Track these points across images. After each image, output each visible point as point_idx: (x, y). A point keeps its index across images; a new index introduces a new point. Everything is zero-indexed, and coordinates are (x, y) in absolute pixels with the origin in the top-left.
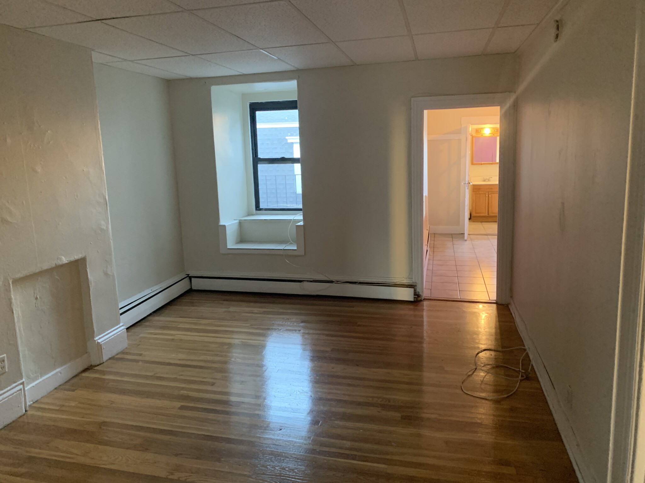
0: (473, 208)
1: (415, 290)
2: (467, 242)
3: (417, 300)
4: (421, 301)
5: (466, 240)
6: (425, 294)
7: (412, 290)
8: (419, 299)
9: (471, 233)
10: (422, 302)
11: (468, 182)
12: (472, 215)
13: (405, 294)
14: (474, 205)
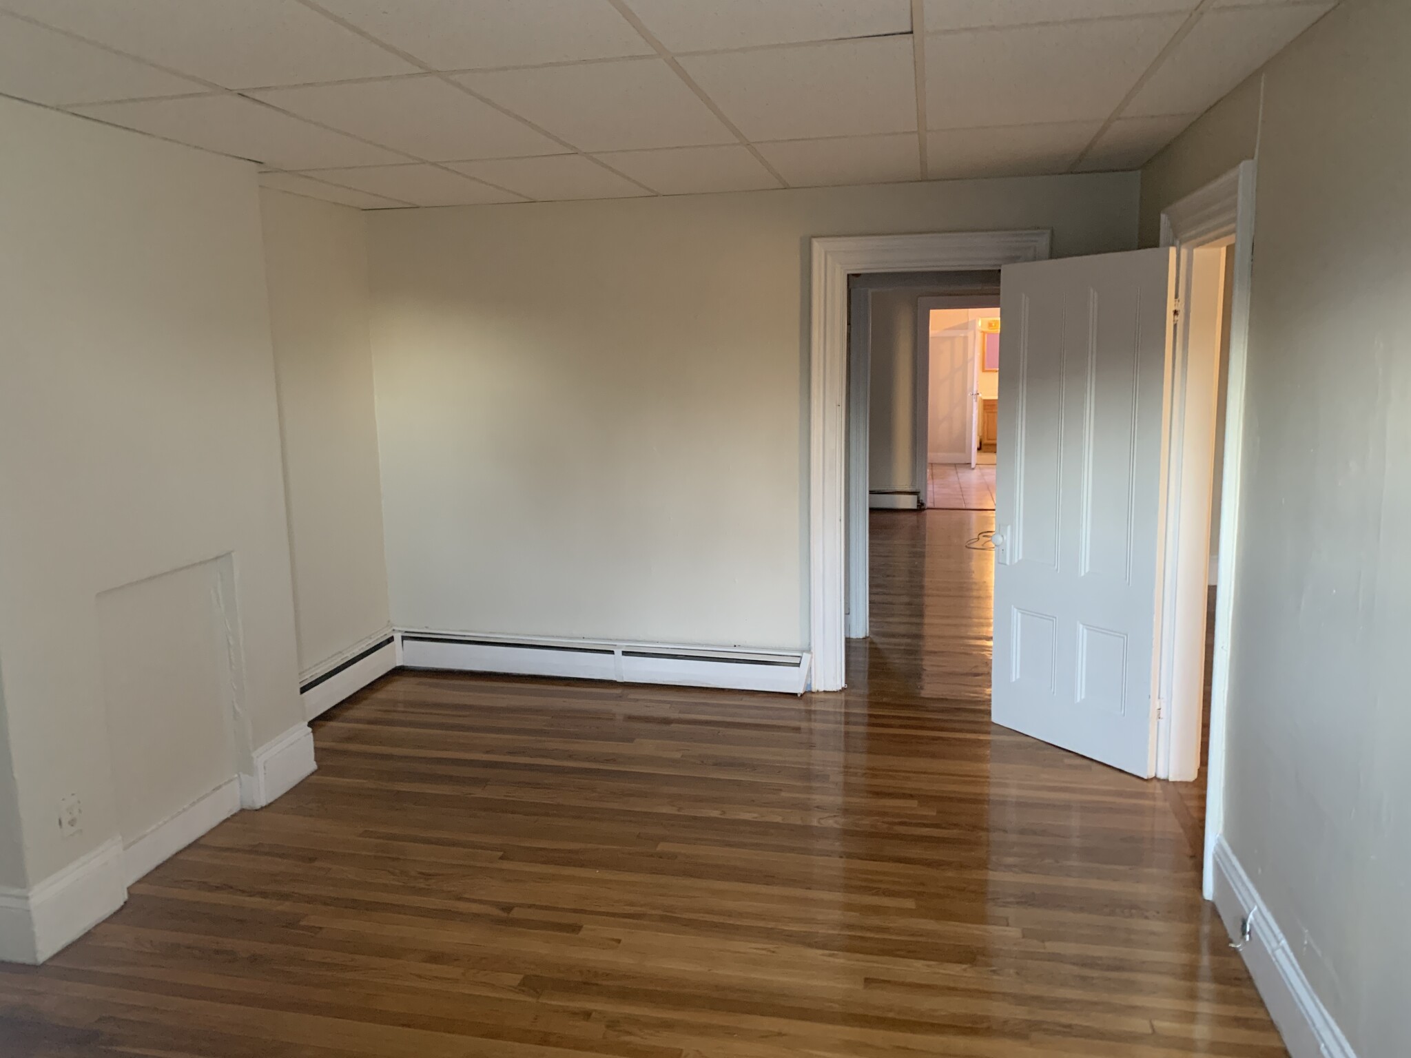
0: (983, 433)
1: (918, 498)
2: (975, 471)
3: (921, 507)
4: (924, 509)
5: (973, 469)
6: (929, 504)
7: (916, 496)
8: (923, 507)
9: (979, 463)
10: (925, 511)
11: (977, 391)
12: (983, 443)
13: (908, 502)
14: (985, 428)
